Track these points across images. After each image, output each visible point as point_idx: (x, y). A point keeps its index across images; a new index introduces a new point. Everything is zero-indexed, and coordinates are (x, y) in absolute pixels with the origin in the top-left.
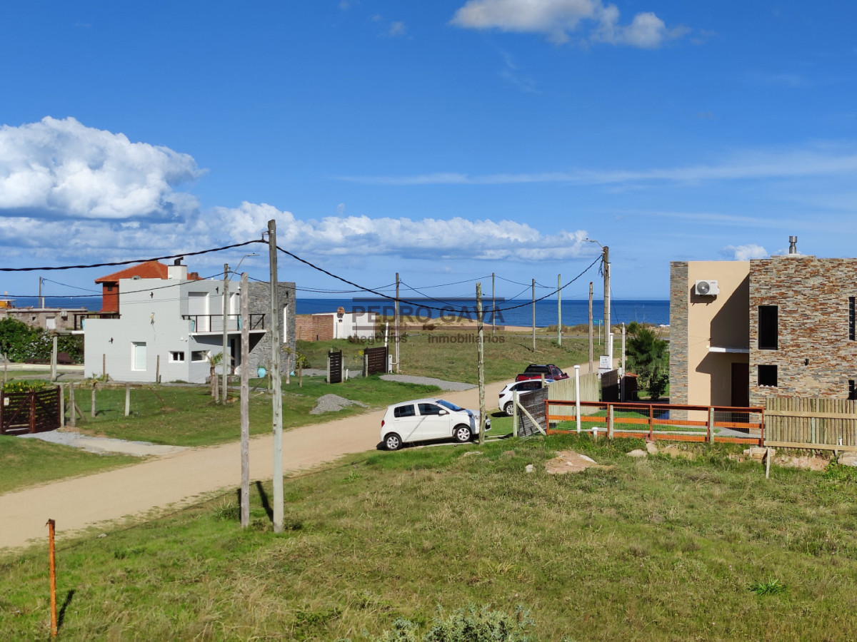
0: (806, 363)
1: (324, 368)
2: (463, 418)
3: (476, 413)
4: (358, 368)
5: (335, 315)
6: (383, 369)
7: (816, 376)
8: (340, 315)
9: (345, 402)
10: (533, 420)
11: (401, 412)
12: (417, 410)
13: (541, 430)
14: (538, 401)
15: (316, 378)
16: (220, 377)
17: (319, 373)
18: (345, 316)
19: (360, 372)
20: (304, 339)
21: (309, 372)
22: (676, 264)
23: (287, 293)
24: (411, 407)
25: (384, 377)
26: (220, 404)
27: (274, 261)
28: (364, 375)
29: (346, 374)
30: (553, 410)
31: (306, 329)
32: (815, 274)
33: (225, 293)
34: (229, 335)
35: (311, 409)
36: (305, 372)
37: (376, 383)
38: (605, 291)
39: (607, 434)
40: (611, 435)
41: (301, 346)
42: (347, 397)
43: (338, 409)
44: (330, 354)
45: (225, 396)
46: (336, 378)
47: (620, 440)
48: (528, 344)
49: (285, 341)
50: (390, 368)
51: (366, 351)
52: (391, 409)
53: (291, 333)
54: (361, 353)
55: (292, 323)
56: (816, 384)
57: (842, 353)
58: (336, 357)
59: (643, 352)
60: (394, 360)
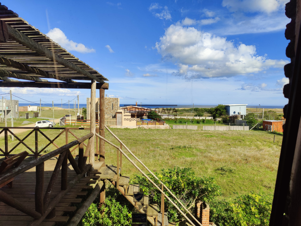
0: (106, 113)
1: (25, 116)
2: (51, 123)
3: (53, 122)
4: (32, 116)
5: (28, 106)
6: (38, 116)
7: (108, 115)
8: (29, 106)
9: (29, 122)
10: (63, 123)
11: (38, 123)
12: (42, 122)
13: (64, 125)
14: (64, 120)
15: (23, 118)
16: (2, 118)
17: (24, 117)
18: (30, 107)
19: (33, 117)
20: (21, 111)
21: (22, 117)
22: (87, 98)
23: (17, 102)
24: (41, 122)
25: (38, 118)
26: (2, 123)
27: (11, 97)
28: (34, 117)
29: (29, 117)
30: (67, 121)
31: (21, 109)
32: (107, 100)
33: (2, 102)
34: (4, 110)
35: (22, 123)
36: (20, 117)
37: (36, 119)
38: (78, 102)
39: (75, 125)
40: (76, 125)
41: (20, 112)
42: (30, 121)
43: (27, 123)
44: (26, 114)
45: (3, 122)
46: (27, 118)
47: (77, 126)
48: (68, 112)
49: (16, 111)
50: (39, 116)
51: (34, 113)
52: (37, 122)
53: (18, 110)
54: (33, 113)
55: (18, 108)
56: (108, 116)
57: (111, 112)
58: (27, 114)
59: (85, 112)
60: (40, 115)
